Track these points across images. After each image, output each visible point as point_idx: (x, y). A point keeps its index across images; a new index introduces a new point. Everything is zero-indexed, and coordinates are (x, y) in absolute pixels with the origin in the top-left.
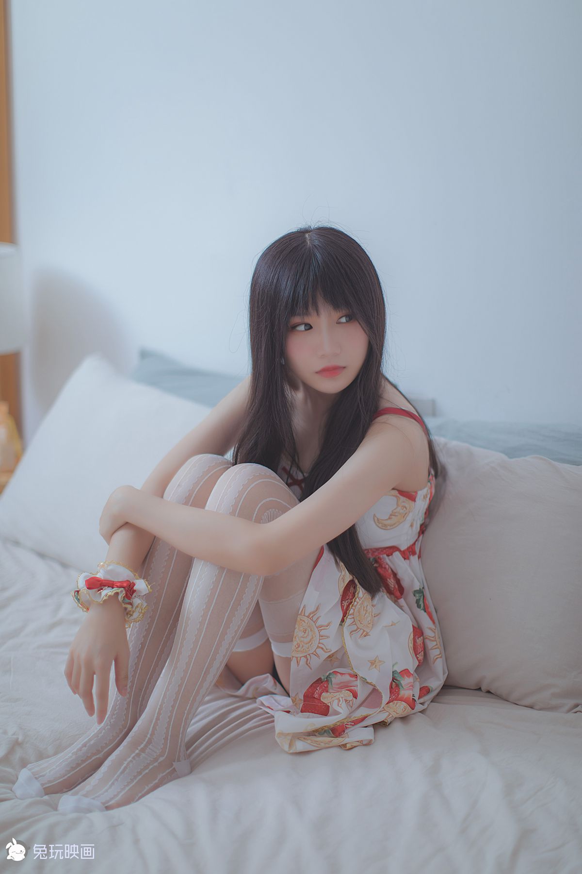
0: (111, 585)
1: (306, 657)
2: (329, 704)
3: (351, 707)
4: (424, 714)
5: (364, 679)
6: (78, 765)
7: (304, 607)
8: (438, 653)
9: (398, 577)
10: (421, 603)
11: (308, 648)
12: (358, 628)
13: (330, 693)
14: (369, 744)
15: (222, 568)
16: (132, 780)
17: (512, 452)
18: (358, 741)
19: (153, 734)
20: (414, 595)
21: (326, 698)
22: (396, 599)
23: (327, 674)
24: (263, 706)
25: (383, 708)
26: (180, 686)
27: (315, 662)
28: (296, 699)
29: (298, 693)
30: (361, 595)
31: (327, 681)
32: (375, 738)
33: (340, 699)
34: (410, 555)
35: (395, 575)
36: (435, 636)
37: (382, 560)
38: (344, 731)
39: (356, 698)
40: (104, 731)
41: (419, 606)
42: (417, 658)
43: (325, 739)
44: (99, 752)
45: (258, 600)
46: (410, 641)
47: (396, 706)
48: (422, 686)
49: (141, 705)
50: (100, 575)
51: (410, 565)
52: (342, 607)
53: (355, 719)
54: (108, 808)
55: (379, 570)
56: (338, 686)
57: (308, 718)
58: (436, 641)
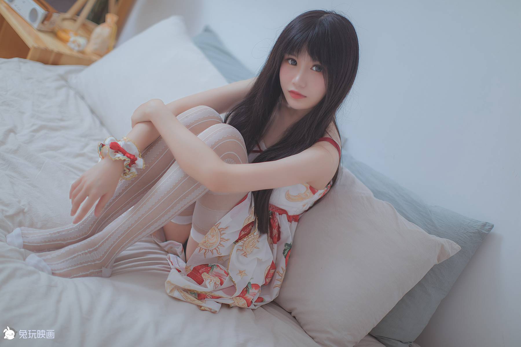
0: (124, 153)
1: (206, 250)
2: (204, 280)
3: (216, 288)
4: (253, 311)
5: (231, 278)
6: (49, 241)
7: (220, 223)
8: (279, 284)
9: (280, 230)
10: (286, 252)
11: (210, 246)
12: (242, 250)
13: (209, 275)
14: (214, 312)
15: (186, 175)
16: (75, 265)
17: (378, 194)
18: (209, 308)
19: (100, 246)
20: (285, 246)
21: (205, 276)
22: (272, 242)
23: (213, 264)
24: (169, 260)
25: (233, 298)
26: (129, 228)
27: (209, 255)
28: (188, 268)
29: (191, 266)
30: (255, 234)
31: (211, 267)
32: (219, 311)
33: (212, 280)
34: (293, 220)
35: (279, 227)
36: (283, 274)
37: (275, 215)
38: (204, 299)
39: (221, 285)
40: (73, 230)
41: (284, 253)
42: (266, 280)
43: (191, 298)
44: (64, 240)
45: (196, 202)
46: (267, 270)
47: (240, 300)
48: (260, 297)
49: (101, 226)
50: (121, 143)
51: (290, 227)
52: (240, 234)
53: (214, 295)
54: (53, 274)
55: (271, 221)
56: (215, 274)
57: (189, 281)
58: (282, 277)
